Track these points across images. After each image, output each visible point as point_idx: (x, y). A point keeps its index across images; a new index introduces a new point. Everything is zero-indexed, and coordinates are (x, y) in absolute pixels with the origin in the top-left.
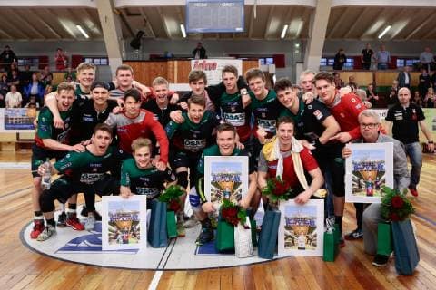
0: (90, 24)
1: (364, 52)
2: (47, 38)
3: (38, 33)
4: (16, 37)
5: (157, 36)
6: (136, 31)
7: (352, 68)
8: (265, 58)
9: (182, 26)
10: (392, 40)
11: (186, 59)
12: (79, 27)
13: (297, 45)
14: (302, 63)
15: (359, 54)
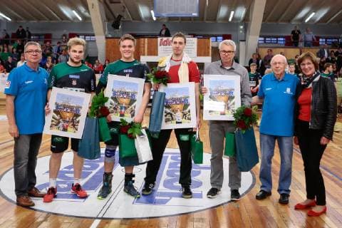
0: (82, 9)
1: (293, 32)
2: (51, 19)
3: (44, 16)
4: (28, 19)
5: (133, 19)
6: (117, 15)
7: (283, 46)
8: (216, 36)
9: (152, 12)
10: (316, 24)
11: (155, 37)
12: (74, 12)
13: (242, 27)
14: (245, 41)
15: (289, 34)
